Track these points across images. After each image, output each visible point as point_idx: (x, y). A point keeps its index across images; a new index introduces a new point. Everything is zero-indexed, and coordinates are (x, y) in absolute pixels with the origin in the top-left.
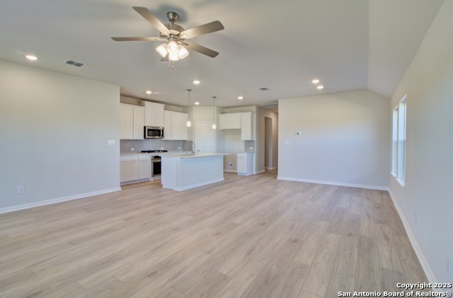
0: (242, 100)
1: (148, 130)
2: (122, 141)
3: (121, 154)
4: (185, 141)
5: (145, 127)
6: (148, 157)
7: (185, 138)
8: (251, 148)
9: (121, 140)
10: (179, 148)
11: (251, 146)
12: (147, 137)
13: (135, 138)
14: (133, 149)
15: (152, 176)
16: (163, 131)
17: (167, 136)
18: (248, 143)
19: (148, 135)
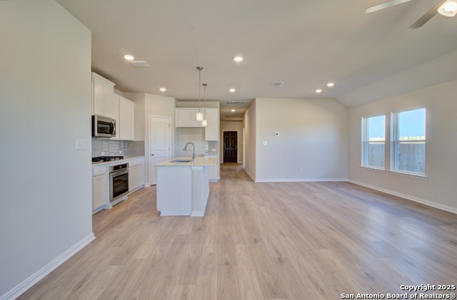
1: (99, 122)
4: (132, 141)
5: (93, 117)
6: (105, 168)
8: (214, 150)
11: (214, 148)
12: (96, 134)
15: (112, 200)
16: (115, 125)
18: (211, 143)
19: (98, 132)
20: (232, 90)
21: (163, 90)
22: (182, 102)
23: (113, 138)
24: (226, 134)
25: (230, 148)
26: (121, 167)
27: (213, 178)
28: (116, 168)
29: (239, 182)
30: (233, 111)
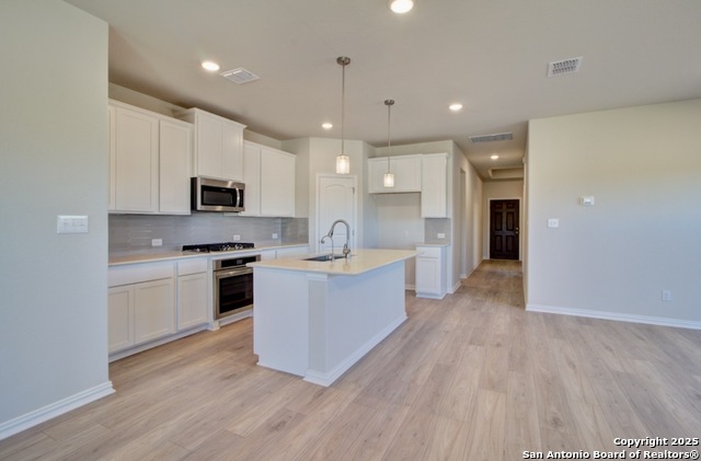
0: (458, 114)
1: (205, 187)
2: (117, 220)
3: (111, 259)
4: (290, 219)
5: (194, 181)
6: (205, 263)
7: (290, 212)
8: (441, 236)
9: (112, 216)
10: (275, 236)
11: (441, 230)
12: (199, 207)
13: (166, 210)
14: (157, 242)
15: (217, 318)
16: (242, 192)
17: (252, 207)
18: (433, 224)
19: (203, 204)
20: (456, 107)
21: (327, 126)
22: (380, 147)
23: (242, 214)
24: (495, 205)
25: (505, 232)
26: (241, 262)
27: (433, 291)
28: (227, 263)
29: (489, 306)
30: (495, 157)
